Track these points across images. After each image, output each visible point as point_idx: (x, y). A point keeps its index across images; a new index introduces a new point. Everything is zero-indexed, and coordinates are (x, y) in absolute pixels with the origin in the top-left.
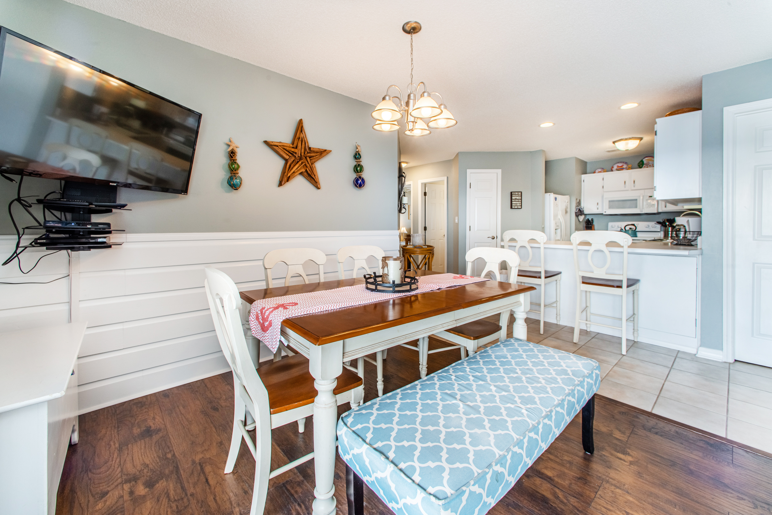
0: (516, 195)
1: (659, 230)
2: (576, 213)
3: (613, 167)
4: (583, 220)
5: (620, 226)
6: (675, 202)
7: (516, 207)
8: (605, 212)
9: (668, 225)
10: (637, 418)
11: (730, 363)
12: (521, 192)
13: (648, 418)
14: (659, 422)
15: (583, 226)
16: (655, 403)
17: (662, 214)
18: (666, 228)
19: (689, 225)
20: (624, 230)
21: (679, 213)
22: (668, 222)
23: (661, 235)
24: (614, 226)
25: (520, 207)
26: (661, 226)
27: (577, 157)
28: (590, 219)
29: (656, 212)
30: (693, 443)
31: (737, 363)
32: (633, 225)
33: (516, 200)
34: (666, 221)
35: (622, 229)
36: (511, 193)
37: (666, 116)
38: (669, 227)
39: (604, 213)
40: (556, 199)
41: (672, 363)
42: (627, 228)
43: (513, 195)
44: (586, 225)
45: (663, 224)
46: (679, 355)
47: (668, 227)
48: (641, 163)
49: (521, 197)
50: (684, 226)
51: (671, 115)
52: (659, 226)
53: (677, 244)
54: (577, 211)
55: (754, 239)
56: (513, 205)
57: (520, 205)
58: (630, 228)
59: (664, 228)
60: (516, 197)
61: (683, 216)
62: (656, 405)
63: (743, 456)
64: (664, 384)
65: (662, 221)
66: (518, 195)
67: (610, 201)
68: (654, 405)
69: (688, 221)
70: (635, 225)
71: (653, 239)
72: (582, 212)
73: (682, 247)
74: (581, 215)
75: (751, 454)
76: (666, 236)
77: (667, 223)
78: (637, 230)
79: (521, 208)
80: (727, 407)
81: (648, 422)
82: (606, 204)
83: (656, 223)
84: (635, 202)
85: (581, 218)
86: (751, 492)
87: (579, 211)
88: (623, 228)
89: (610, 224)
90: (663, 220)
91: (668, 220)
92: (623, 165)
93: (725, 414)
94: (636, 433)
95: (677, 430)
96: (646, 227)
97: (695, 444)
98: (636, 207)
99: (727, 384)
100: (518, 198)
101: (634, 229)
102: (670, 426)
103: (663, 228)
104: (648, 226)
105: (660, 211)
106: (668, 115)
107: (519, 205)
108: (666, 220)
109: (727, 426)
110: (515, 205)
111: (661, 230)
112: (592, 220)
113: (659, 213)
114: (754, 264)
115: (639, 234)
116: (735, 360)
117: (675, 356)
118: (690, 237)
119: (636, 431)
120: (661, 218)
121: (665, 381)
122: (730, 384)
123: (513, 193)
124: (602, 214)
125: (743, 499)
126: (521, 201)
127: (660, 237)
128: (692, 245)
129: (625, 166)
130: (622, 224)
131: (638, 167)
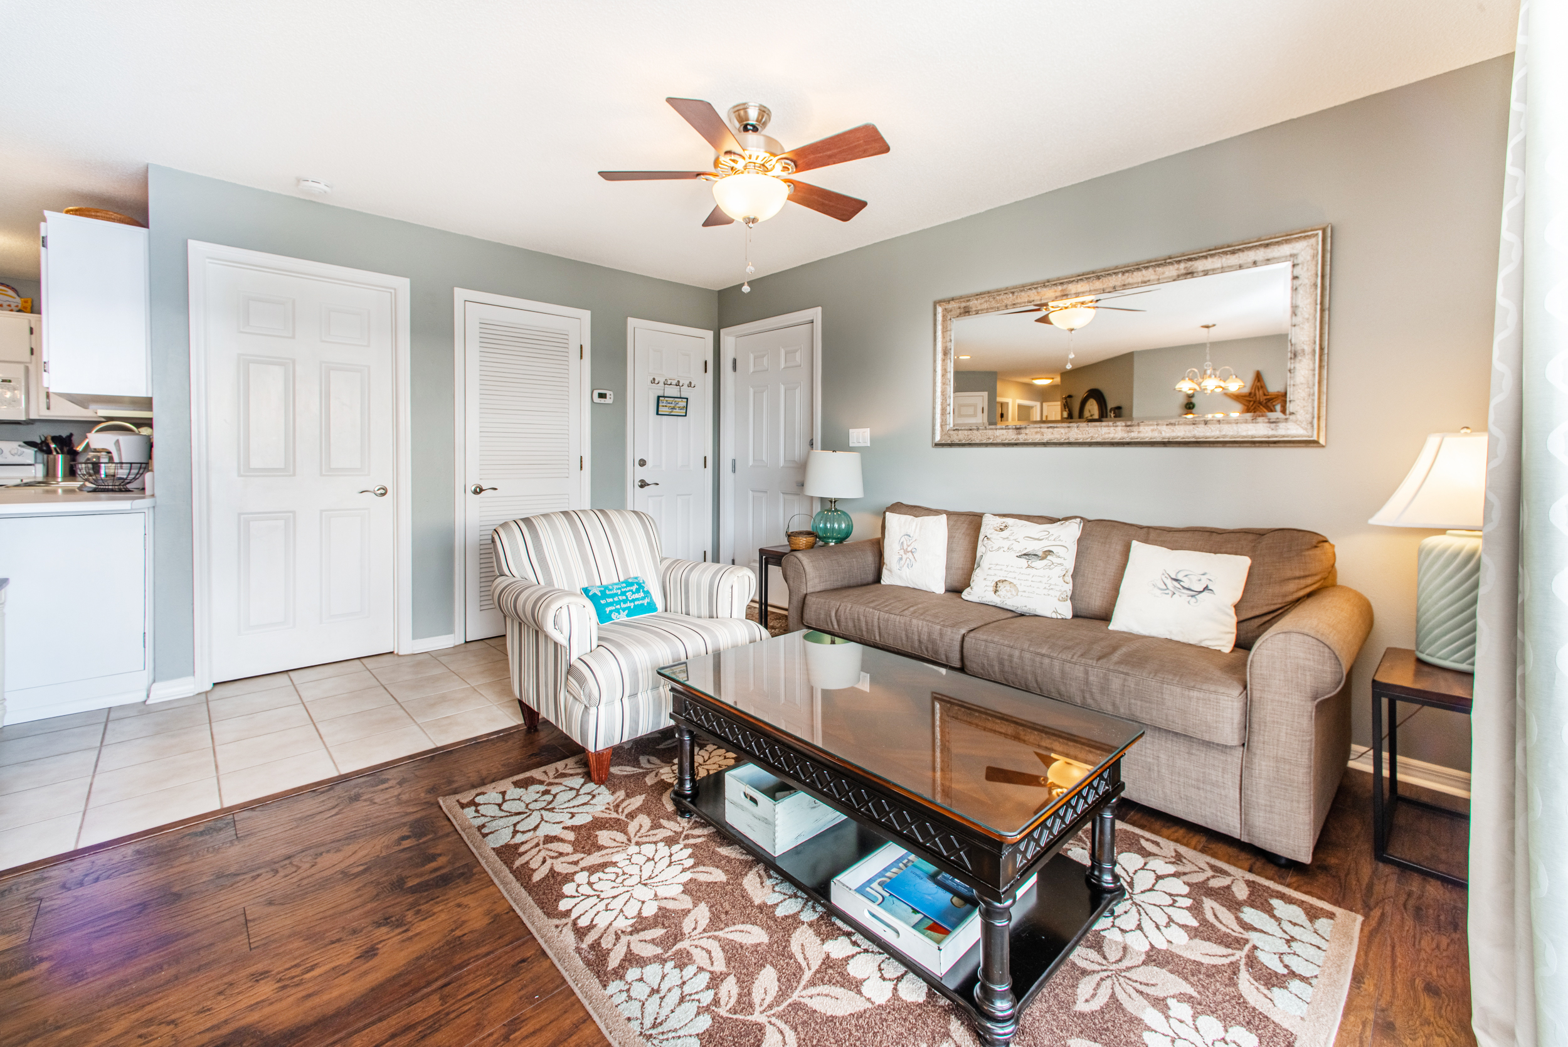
1: (32, 462)
6: (83, 401)
9: (55, 449)
10: (43, 879)
11: (206, 693)
13: (71, 864)
14: (99, 856)
16: (81, 828)
17: (38, 425)
18: (51, 456)
19: (119, 450)
21: (89, 425)
22: (55, 443)
23: (38, 472)
26: (36, 452)
29: (23, 418)
30: (171, 851)
31: (218, 688)
34: (50, 441)
37: (68, 212)
38: (58, 453)
41: (101, 736)
45: (42, 447)
46: (113, 715)
47: (55, 453)
50: (109, 452)
51: (80, 215)
52: (30, 452)
53: (95, 491)
55: (240, 475)
59: (45, 456)
61: (97, 431)
62: (83, 831)
63: (249, 818)
64: (91, 784)
65: (39, 441)
68: (79, 833)
69: (118, 441)
71: (18, 482)
73: (103, 495)
75: (261, 809)
76: (50, 473)
77: (53, 446)
80: (216, 761)
81: (72, 871)
83: (21, 444)
86: (268, 859)
90: (43, 439)
91: (56, 439)
93: (214, 774)
94: (49, 909)
95: (138, 847)
97: (175, 849)
99: (208, 728)
102: (123, 849)
103: (40, 456)
105: (33, 416)
106: (72, 210)
108: (49, 438)
109: (219, 790)
111: (36, 462)
113: (30, 422)
114: (240, 514)
116: (215, 684)
117: (105, 720)
118: (123, 474)
119: (46, 907)
120: (36, 435)
121: (93, 776)
122: (213, 724)
125: (259, 875)
127: (35, 477)
128: (128, 491)
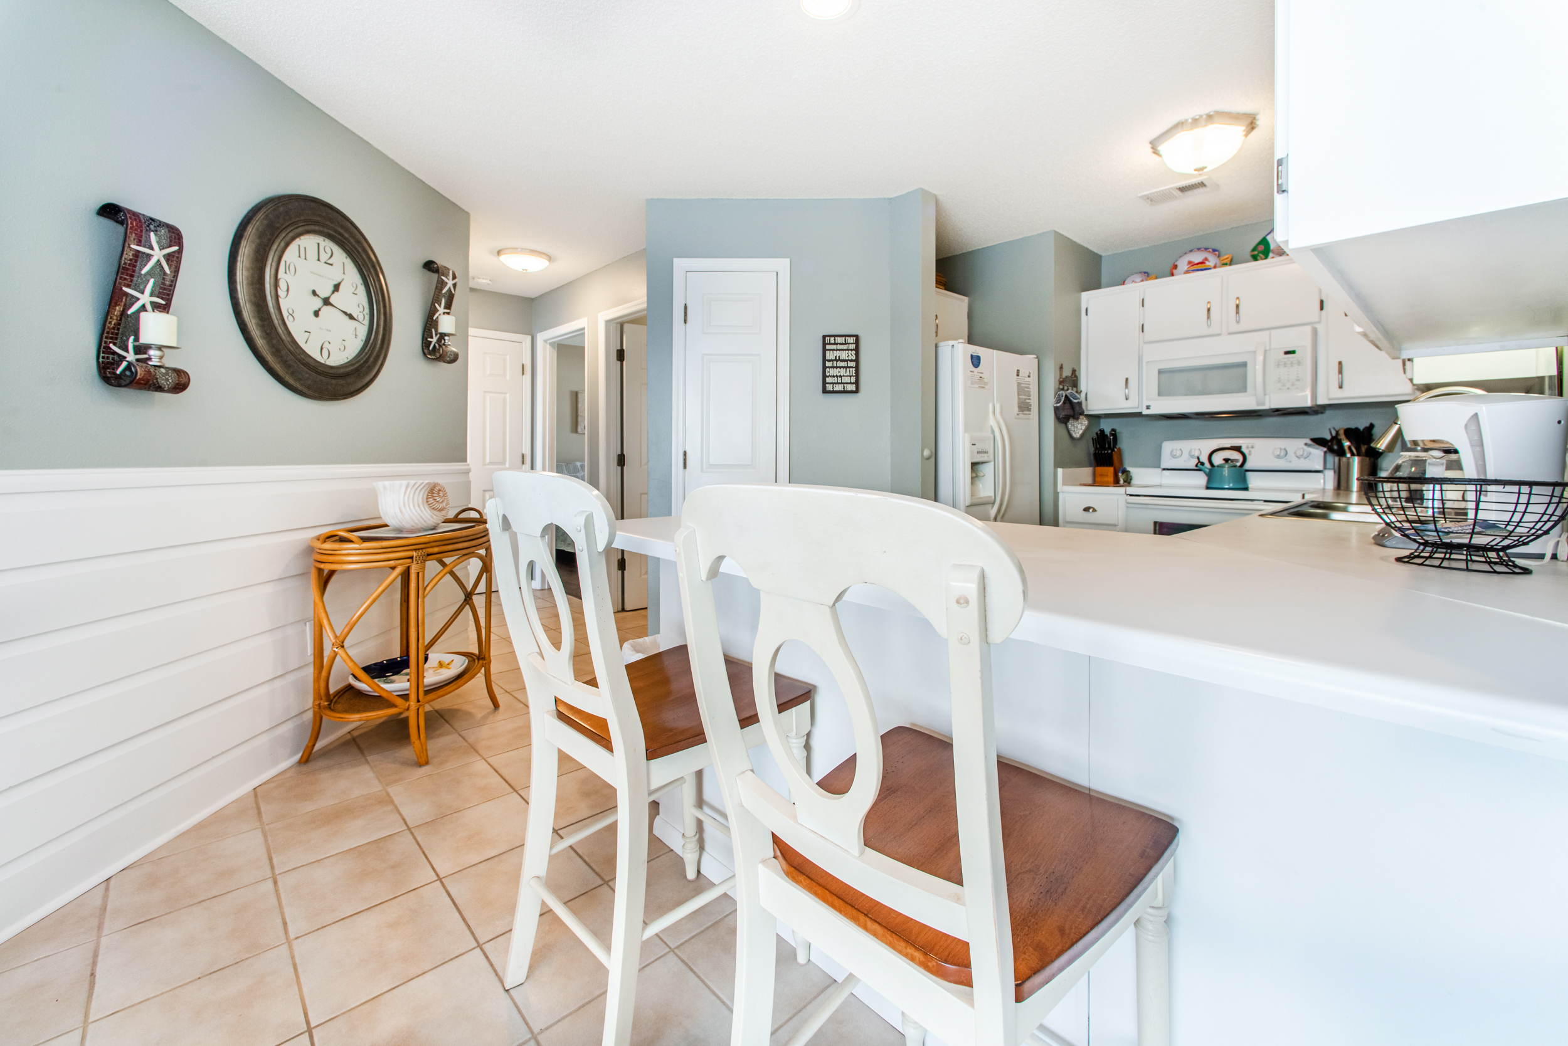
0: (840, 347)
1: (1320, 467)
2: (1056, 409)
3: (1175, 267)
4: (1082, 435)
5: (1197, 454)
7: (839, 388)
8: (1148, 407)
9: (1349, 448)
12: (857, 337)
15: (1089, 454)
17: (1328, 412)
18: (1344, 459)
20: (1207, 465)
22: (1350, 439)
23: (1327, 485)
24: (1178, 453)
25: (852, 387)
26: (1325, 453)
27: (1060, 231)
28: (1107, 431)
29: (1308, 404)
32: (1238, 449)
33: (840, 364)
34: (1342, 437)
35: (1202, 464)
36: (824, 337)
38: (1353, 454)
39: (1145, 412)
40: (976, 361)
42: (1218, 459)
43: (828, 347)
44: (1096, 449)
45: (1331, 445)
47: (1348, 455)
48: (1261, 247)
49: (857, 355)
52: (1318, 452)
54: (1058, 405)
56: (828, 380)
57: (853, 379)
58: (1227, 460)
59: (1337, 459)
60: (838, 354)
65: (1329, 437)
66: (845, 347)
67: (1160, 372)
69: (1473, 419)
70: (1244, 449)
72: (1077, 408)
74: (1076, 418)
76: (1343, 486)
77: (1347, 444)
78: (1247, 466)
79: (857, 391)
82: (1151, 382)
83: (1309, 441)
84: (1240, 370)
85: (1078, 428)
87: (1068, 405)
88: (1204, 459)
89: (1168, 447)
90: (1334, 433)
91: (1351, 433)
92: (1206, 259)
96: (1278, 457)
98: (1243, 389)
100: (844, 355)
101: (1239, 464)
103: (1332, 459)
104: (1283, 453)
105: (1322, 400)
107: (847, 380)
108: (1342, 432)
110: (835, 380)
111: (1325, 468)
112: (1114, 433)
113: (1318, 410)
115: (1253, 480)
120: (1326, 427)
123: (827, 338)
124: (1139, 415)
126: (857, 368)
127: (1324, 490)
129: (1212, 260)
130: (1203, 447)
131: (1251, 259)
